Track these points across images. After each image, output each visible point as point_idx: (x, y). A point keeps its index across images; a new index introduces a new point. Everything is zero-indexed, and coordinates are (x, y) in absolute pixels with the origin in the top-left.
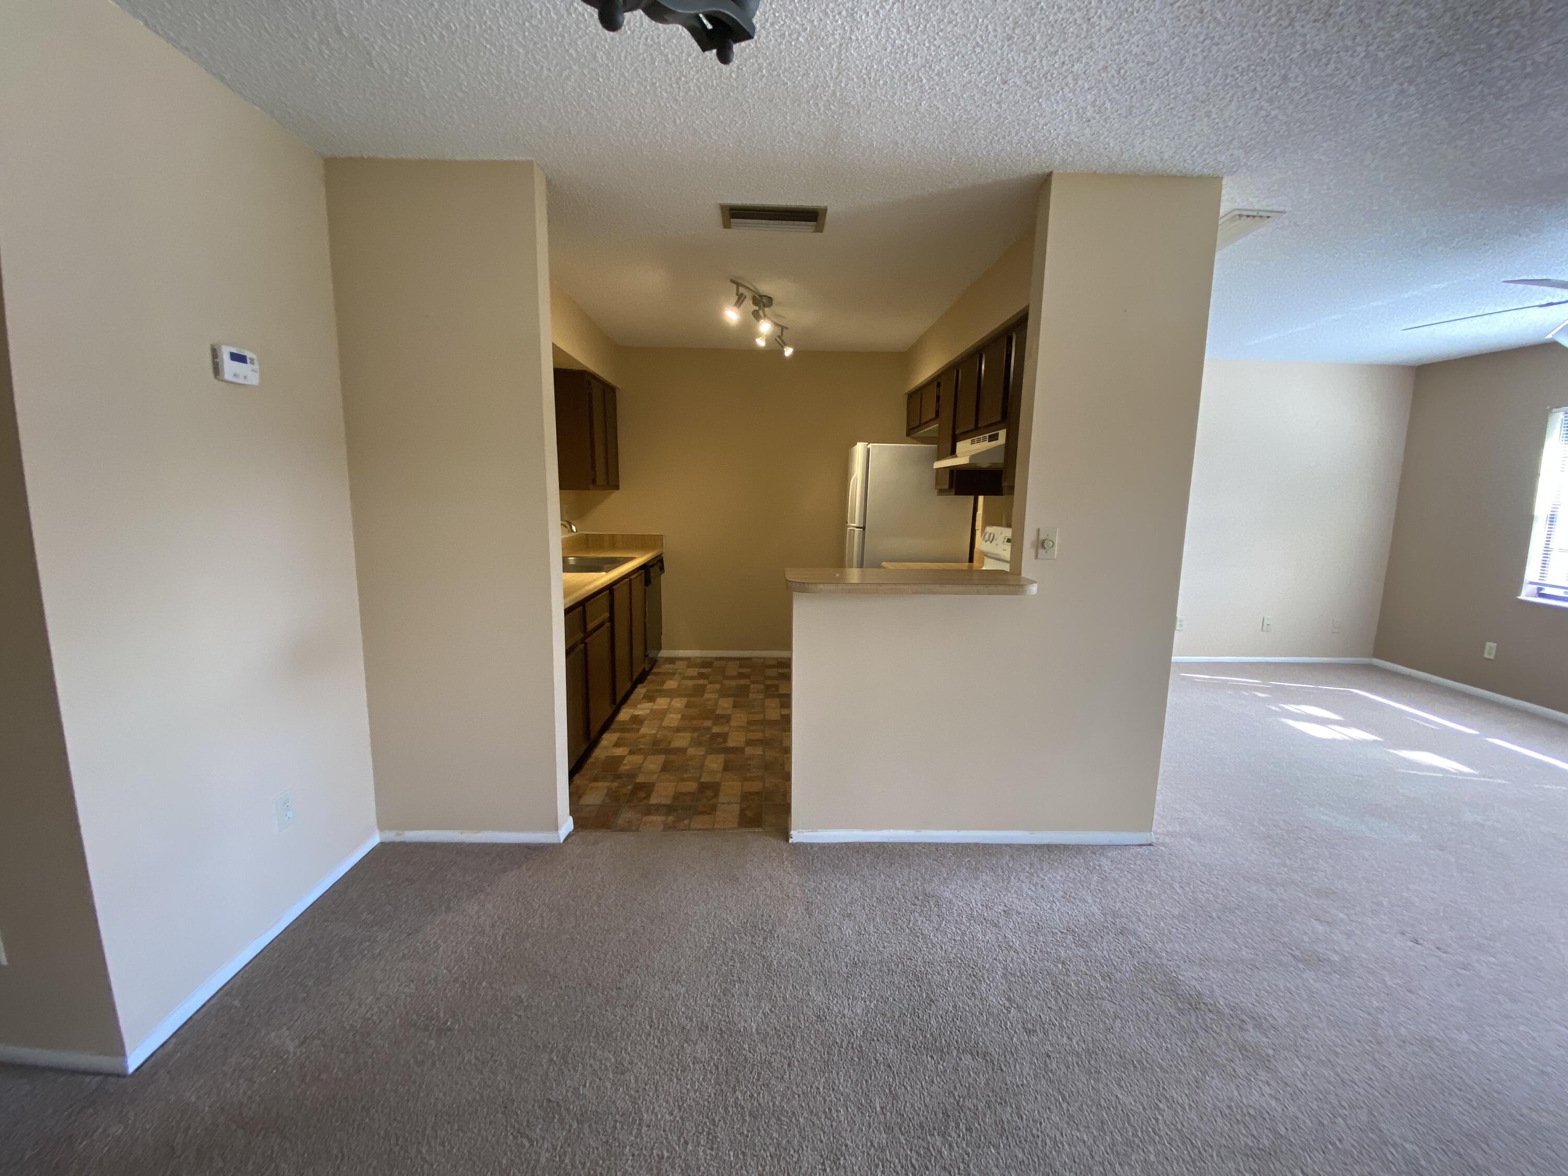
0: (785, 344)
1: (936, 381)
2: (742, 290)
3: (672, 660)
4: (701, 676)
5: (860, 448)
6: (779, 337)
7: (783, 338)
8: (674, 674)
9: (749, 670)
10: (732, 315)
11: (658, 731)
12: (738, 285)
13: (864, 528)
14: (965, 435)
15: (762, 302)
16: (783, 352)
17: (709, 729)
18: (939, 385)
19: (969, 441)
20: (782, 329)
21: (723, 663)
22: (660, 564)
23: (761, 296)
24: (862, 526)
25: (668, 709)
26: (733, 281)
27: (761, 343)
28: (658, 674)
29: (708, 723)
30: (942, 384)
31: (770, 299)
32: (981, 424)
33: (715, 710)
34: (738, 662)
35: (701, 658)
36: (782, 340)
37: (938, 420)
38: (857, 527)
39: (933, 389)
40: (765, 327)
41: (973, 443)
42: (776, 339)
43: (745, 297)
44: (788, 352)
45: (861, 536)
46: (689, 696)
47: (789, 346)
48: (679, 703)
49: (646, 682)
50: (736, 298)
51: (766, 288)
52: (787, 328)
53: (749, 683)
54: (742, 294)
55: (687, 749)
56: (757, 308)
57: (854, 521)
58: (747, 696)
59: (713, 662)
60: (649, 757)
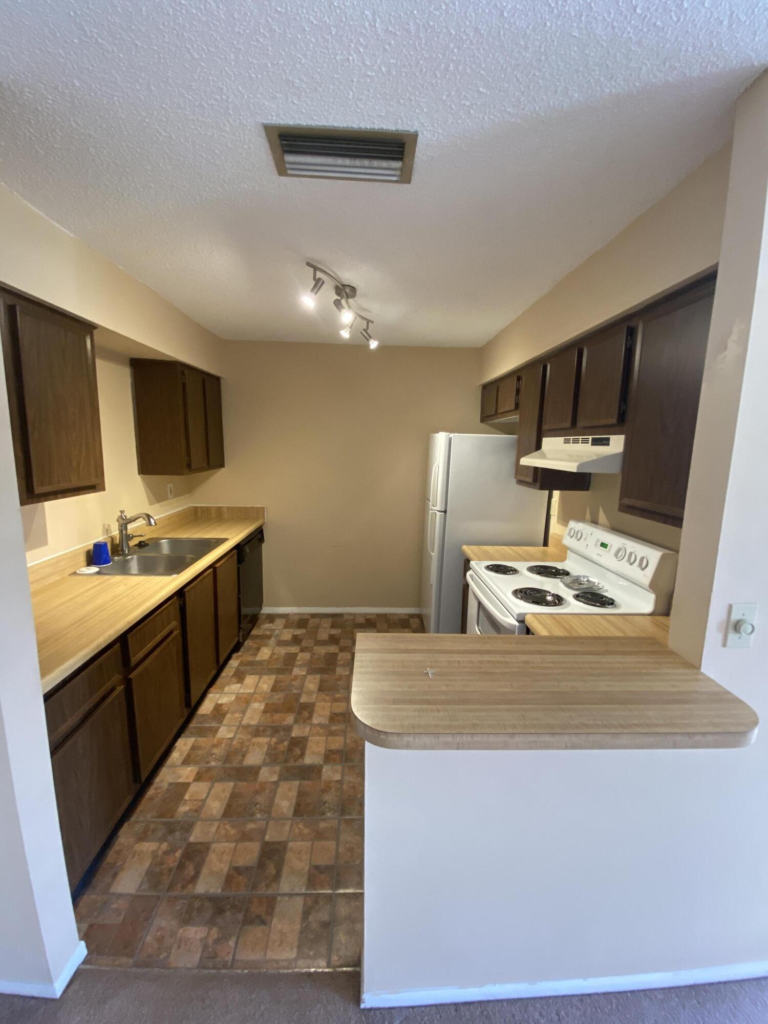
0: (370, 337)
1: (517, 375)
2: (319, 275)
3: (271, 618)
4: (296, 640)
5: (441, 439)
6: (364, 330)
7: (368, 331)
8: (269, 637)
9: (340, 631)
10: (308, 302)
11: (236, 733)
12: (316, 269)
13: (445, 512)
14: (555, 433)
15: (345, 291)
16: (368, 346)
17: (289, 729)
18: (519, 379)
19: (562, 439)
20: (368, 323)
21: (317, 620)
22: (259, 536)
23: (343, 285)
24: (444, 510)
25: (255, 693)
26: (309, 264)
27: (345, 334)
28: (257, 636)
29: (290, 719)
30: (524, 378)
31: (353, 289)
32: (580, 424)
33: (299, 695)
34: (330, 619)
35: (299, 614)
36: (368, 334)
37: (518, 411)
38: (439, 511)
39: (512, 384)
40: (347, 317)
41: (567, 442)
42: (361, 333)
43: (323, 282)
44: (373, 344)
45: (443, 521)
46: (279, 671)
47: (375, 340)
48: (266, 683)
49: (242, 649)
50: (314, 282)
51: (348, 276)
52: (373, 322)
53: (337, 651)
54: (319, 279)
55: (259, 768)
56: (339, 298)
57: (436, 504)
58: (334, 671)
59: (308, 620)
60: (216, 784)
